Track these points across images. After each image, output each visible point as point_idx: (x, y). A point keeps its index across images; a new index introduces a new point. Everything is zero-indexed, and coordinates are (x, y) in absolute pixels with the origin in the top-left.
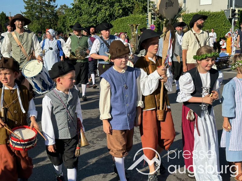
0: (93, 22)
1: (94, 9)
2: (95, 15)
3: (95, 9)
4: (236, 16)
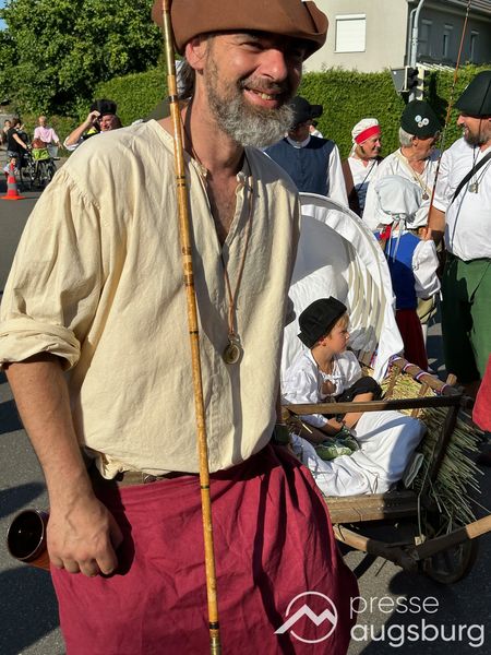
0: (49, 84)
1: (50, 47)
2: (54, 65)
3: (52, 48)
4: (421, 88)
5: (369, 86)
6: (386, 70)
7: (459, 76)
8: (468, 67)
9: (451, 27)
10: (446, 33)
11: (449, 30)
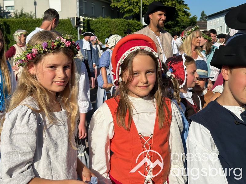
4: (82, 25)
5: (62, 24)
6: (68, 18)
7: (97, 21)
8: (100, 18)
9: (94, 4)
10: (93, 6)
11: (94, 5)
